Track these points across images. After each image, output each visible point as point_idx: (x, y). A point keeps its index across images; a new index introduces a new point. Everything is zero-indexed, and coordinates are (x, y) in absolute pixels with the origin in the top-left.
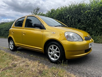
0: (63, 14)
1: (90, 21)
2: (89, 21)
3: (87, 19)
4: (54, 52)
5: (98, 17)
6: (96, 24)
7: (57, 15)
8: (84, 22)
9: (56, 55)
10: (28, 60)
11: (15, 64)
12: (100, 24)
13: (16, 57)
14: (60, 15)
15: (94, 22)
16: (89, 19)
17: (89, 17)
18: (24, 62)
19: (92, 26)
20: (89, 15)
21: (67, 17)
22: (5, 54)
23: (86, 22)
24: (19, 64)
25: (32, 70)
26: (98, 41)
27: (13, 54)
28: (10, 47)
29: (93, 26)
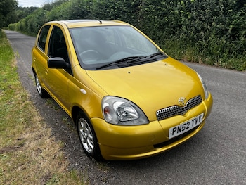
4: (85, 134)
9: (88, 141)
10: (49, 134)
13: (37, 118)
18: (41, 137)
22: (26, 106)
28: (38, 88)
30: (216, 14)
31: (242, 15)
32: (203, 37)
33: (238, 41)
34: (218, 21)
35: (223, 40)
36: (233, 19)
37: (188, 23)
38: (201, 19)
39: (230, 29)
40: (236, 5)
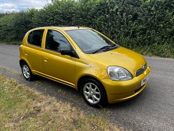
0: (107, 4)
1: (154, 18)
2: (151, 18)
3: (148, 15)
4: (92, 92)
5: (167, 11)
6: (163, 24)
7: (97, 6)
8: (143, 19)
9: (95, 96)
10: (56, 101)
11: (39, 108)
12: (169, 24)
13: (37, 93)
14: (101, 5)
15: (160, 19)
16: (151, 15)
17: (153, 11)
18: (50, 103)
19: (155, 26)
20: (152, 6)
21: (114, 10)
22: (20, 88)
23: (147, 20)
24: (44, 107)
25: (64, 119)
26: (163, 52)
27: (31, 86)
28: (25, 75)
29: (158, 27)
30: (122, 24)
31: (136, 24)
32: (116, 37)
33: (136, 39)
34: (124, 28)
35: (128, 38)
36: (131, 27)
37: (106, 29)
38: (114, 27)
39: (131, 32)
40: (132, 19)
